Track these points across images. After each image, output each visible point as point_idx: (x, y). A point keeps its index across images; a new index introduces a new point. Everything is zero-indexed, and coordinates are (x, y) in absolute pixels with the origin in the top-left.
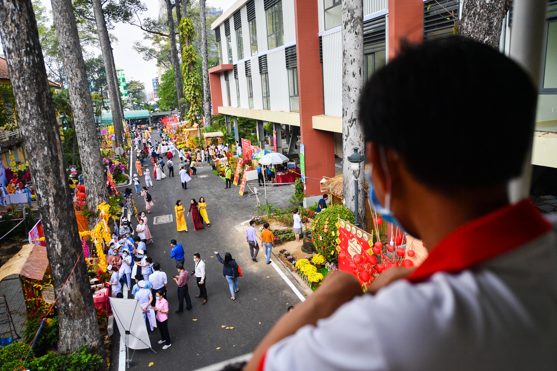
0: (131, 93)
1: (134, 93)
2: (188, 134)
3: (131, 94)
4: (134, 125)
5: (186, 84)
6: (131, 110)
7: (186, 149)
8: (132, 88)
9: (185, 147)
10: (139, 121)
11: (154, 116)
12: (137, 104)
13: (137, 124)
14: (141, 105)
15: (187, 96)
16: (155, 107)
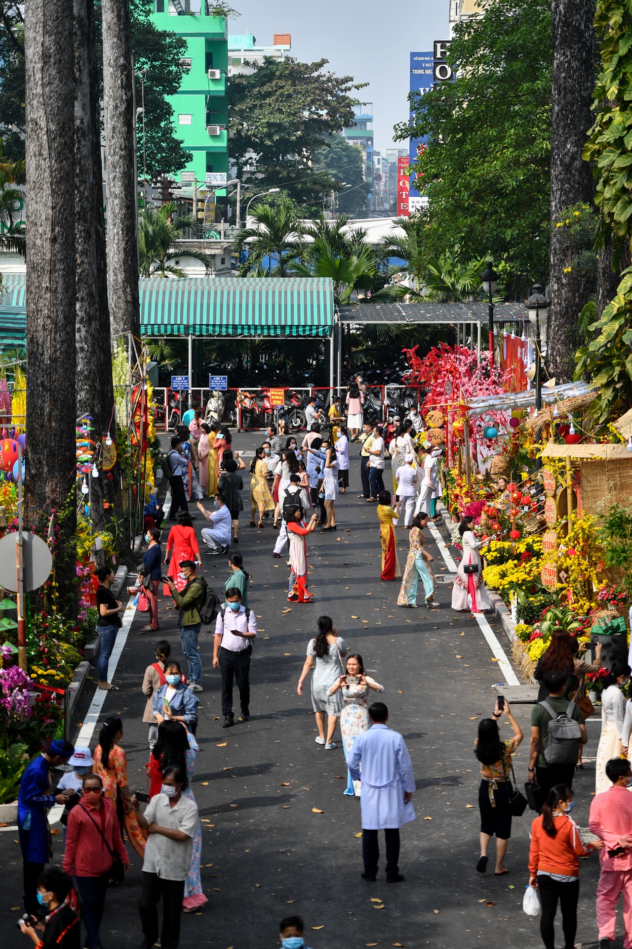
0: (257, 148)
1: (268, 156)
2: (567, 481)
3: (251, 155)
4: (218, 382)
5: (613, 91)
6: (220, 273)
7: (536, 600)
8: (265, 117)
9: (532, 587)
10: (263, 359)
11: (369, 331)
12: (263, 228)
13: (237, 380)
14: (290, 238)
15: (608, 193)
16: (395, 263)
